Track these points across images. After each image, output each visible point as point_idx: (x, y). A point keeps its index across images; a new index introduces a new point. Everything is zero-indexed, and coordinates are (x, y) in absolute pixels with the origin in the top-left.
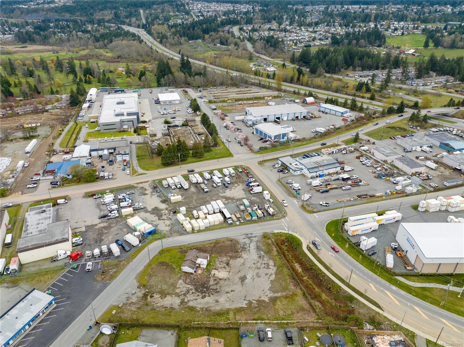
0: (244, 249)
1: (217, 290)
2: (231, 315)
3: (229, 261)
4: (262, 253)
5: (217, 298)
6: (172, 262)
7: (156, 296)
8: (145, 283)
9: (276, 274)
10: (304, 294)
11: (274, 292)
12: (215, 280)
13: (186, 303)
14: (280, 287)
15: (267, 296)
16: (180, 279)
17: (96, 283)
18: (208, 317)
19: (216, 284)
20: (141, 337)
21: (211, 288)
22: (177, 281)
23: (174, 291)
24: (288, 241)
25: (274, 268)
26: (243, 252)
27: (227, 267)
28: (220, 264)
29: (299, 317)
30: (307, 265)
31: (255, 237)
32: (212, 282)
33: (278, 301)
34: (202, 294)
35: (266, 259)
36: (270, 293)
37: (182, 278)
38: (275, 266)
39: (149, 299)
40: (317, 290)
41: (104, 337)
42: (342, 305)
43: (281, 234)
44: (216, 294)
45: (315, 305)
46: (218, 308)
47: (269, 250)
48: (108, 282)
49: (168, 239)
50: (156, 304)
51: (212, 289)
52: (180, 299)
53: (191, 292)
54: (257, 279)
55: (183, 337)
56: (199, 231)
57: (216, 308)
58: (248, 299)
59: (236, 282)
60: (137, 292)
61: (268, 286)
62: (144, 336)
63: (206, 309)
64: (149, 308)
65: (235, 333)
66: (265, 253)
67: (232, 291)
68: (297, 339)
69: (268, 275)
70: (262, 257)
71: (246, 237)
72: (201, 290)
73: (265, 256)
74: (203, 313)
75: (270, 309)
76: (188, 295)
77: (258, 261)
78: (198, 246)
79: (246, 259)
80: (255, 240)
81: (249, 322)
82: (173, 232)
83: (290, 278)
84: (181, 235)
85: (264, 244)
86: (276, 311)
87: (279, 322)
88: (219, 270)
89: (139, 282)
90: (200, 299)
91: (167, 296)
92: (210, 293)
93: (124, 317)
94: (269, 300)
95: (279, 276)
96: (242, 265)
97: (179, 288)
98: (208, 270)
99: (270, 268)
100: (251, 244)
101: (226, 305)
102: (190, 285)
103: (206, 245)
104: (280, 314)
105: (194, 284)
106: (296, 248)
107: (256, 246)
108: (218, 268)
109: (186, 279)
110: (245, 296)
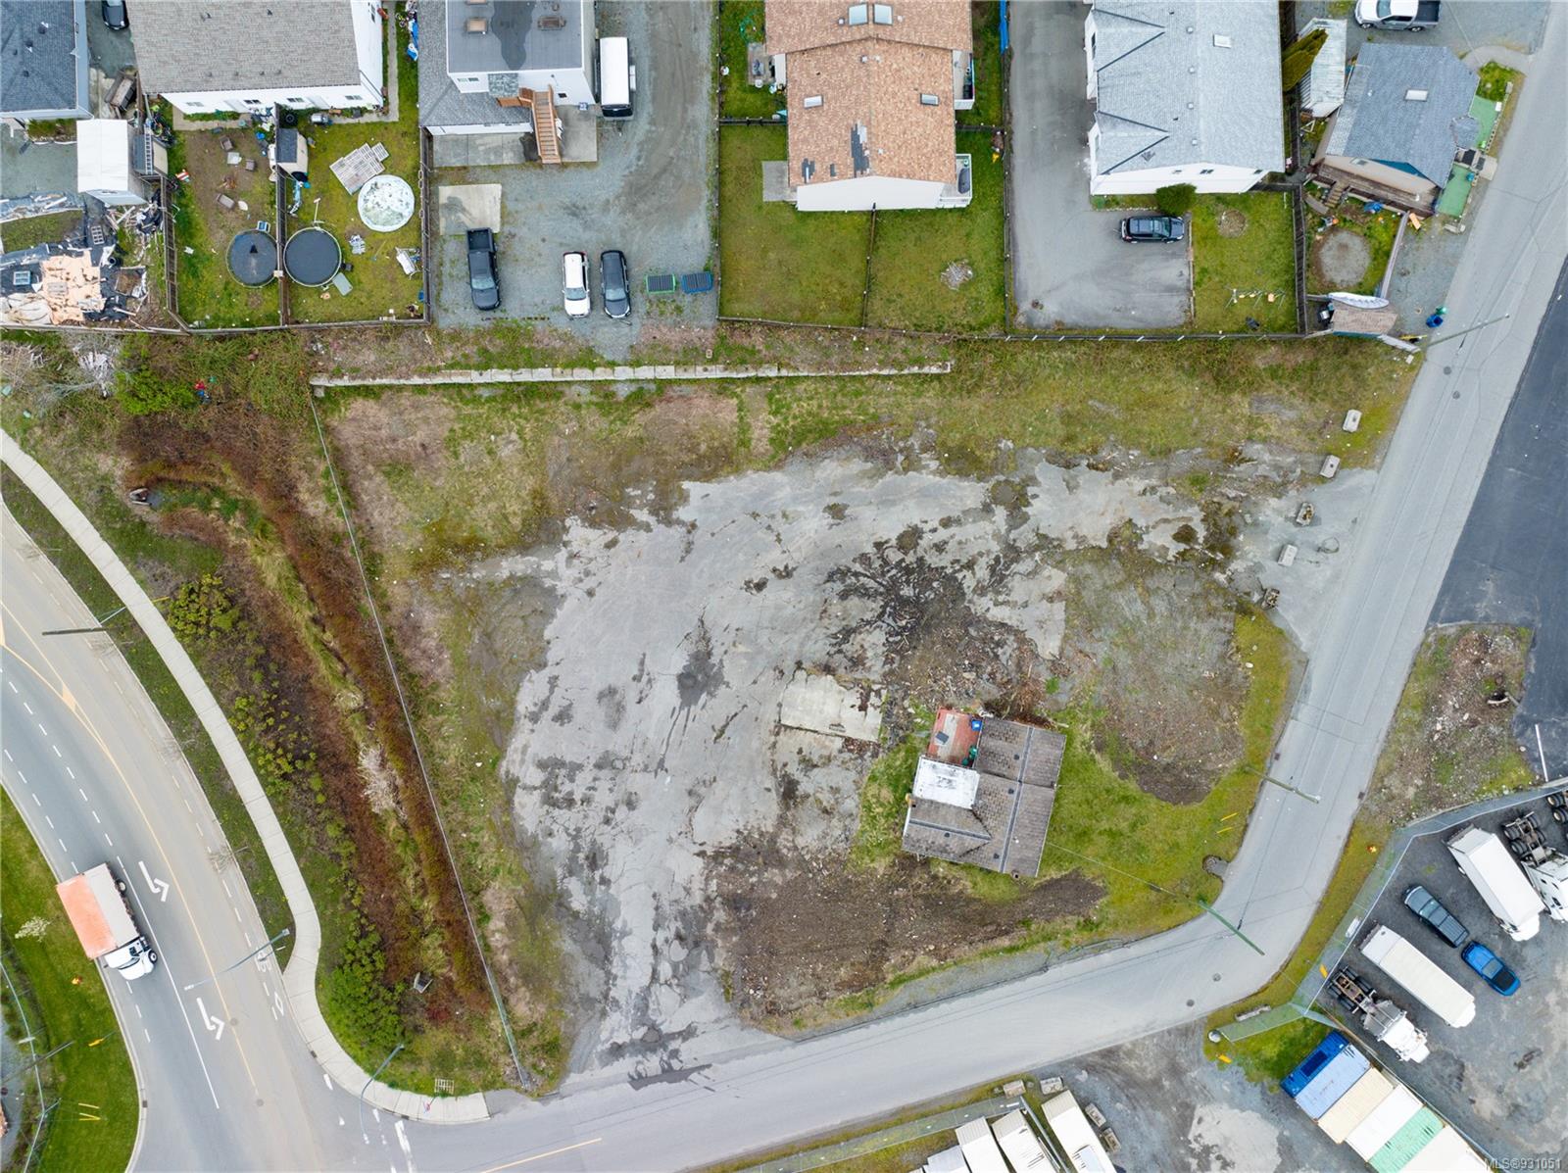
0: (692, 938)
1: (839, 587)
2: (762, 426)
3: (782, 822)
4: (578, 902)
5: (839, 535)
6: (1126, 799)
7: (1160, 540)
8: (1246, 629)
9: (498, 726)
10: (373, 569)
11: (528, 584)
12: (857, 662)
13: (996, 500)
14: (495, 621)
15: (573, 556)
16: (1055, 665)
17: (1514, 618)
18: (874, 417)
19: (848, 633)
20: (1181, 284)
21: (876, 605)
22: (1069, 652)
23: (1074, 579)
24: (403, 1007)
25: (515, 771)
26: (698, 898)
27: (794, 770)
28: (835, 790)
29: (426, 420)
31: (617, 1051)
32: (874, 641)
33: (516, 522)
34: (921, 560)
35: (560, 844)
37: (1045, 676)
38: (512, 783)
39: (1195, 517)
40: (299, 614)
41: (1353, 278)
42: (194, 511)
43: (440, 1083)
44: (845, 562)
45: (333, 499)
46: (835, 470)
47: (532, 922)
48: (1451, 629)
49: (1183, 1015)
50: (1153, 489)
51: (865, 593)
52: (1031, 524)
53: (982, 572)
54: (621, 674)
55: (985, 291)
57: (840, 470)
58: (678, 532)
59: (741, 648)
60: (1270, 564)
61: (567, 630)
62: (1171, 289)
63: (889, 465)
64: (1182, 461)
66: (561, 899)
67: (760, 586)
68: (446, 269)
69: (553, 710)
70: (581, 856)
71: (673, 1045)
72: (925, 584)
73: (559, 872)
74: (905, 438)
75: (561, 467)
76: (996, 548)
77: (607, 821)
78: (985, 954)
79: (682, 840)
80: (615, 1018)
81: (668, 372)
82: (1166, 1083)
83: (436, 686)
84: (1110, 1053)
85: (564, 982)
86: (534, 462)
87: (525, 376)
88: (839, 743)
89: (1281, 632)
90: (926, 527)
91: (1104, 544)
92: (877, 564)
93: (1296, 401)
94: (566, 530)
95: (495, 703)
96: (702, 790)
97: (1051, 600)
98: (904, 740)
99: (542, 765)
100: (646, 981)
101: (788, 489)
102: (991, 623)
103: (934, 963)
104: (514, 436)
105: (972, 632)
106: (364, 935)
107: (616, 960)
108: (847, 755)
109: (1019, 666)
110: (688, 551)
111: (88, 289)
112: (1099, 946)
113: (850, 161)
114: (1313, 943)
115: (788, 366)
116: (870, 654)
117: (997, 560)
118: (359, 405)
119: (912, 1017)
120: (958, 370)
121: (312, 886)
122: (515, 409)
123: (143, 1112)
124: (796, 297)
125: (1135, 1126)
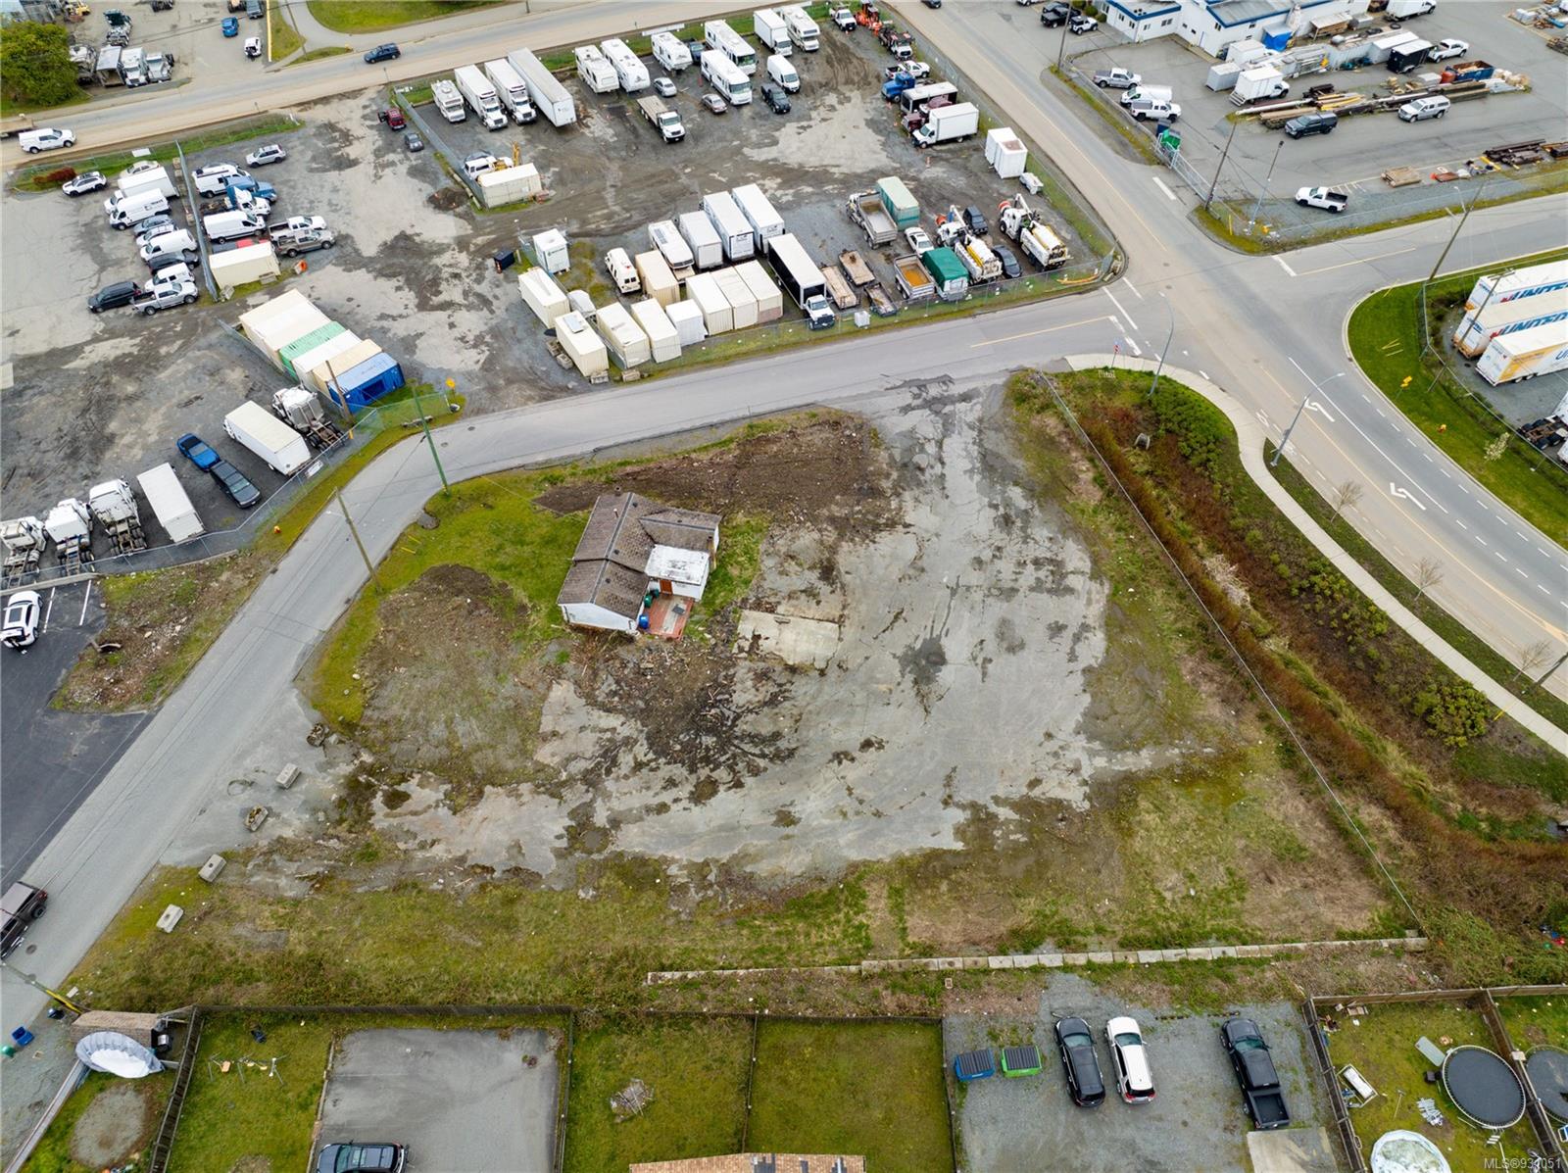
0: (910, 472)
1: (783, 744)
2: (876, 912)
3: (833, 549)
4: (1016, 494)
5: (782, 795)
6: (503, 568)
7: (423, 793)
8: (351, 709)
9: (1115, 623)
10: (1288, 752)
11: (1117, 744)
12: (762, 676)
13: (604, 833)
14: (1144, 709)
15: (1075, 770)
16: (558, 674)
17: (63, 718)
18: (741, 925)
19: (772, 701)
20: (339, 1089)
21: (742, 727)
22: (541, 688)
23: (525, 753)
24: (1156, 420)
25: (1095, 586)
26: (907, 495)
27: (824, 588)
28: (784, 573)
29: (1276, 911)
30: (1283, 568)
31: (965, 398)
32: (745, 694)
33: (1144, 804)
34: (693, 770)
35: (1041, 533)
36: (1092, 754)
37: (569, 666)
38: (1096, 575)
39: (381, 818)
41: (111, 1094)
42: (1505, 816)
43: (1111, 376)
44: (777, 768)
45: (1356, 823)
46: (793, 863)
47: (1055, 478)
48: (134, 709)
49: (478, 422)
50: (422, 846)
51: (754, 738)
52: (567, 809)
53: (626, 760)
54: (1003, 665)
55: (596, 1080)
56: (651, 371)
57: (783, 863)
58: (964, 796)
59: (883, 688)
60: (308, 769)
61: (1069, 703)
62: (353, 1081)
63: (725, 869)
64: (382, 877)
65: (918, 1051)
66: (1030, 493)
67: (867, 744)
68: (1303, 1080)
69: (1068, 634)
70: (1019, 524)
71: (919, 402)
72: (688, 748)
73: (1037, 512)
74: (705, 899)
75: (1106, 863)
76: (609, 784)
77: (999, 549)
78: (649, 461)
79: (927, 536)
80: (971, 418)
81: (995, 962)
82: (502, 382)
83: (1191, 651)
84: (547, 398)
85: (1019, 441)
86: (1139, 869)
87: (1172, 955)
88: (780, 609)
89: (315, 707)
90: (685, 803)
91: (488, 789)
92: (741, 766)
93: (231, 945)
94: (1087, 797)
95: (1128, 639)
96: (911, 572)
97: (554, 734)
98: (716, 613)
99: (1070, 590)
100: (946, 441)
101: (842, 842)
102: (621, 712)
103: (694, 455)
104: (1168, 895)
105: (641, 704)
106: (1204, 464)
107: (976, 454)
108: (773, 600)
109: (595, 673)
110: (949, 778)
112: (545, 465)
114: (353, 468)
115: (850, 976)
116: (749, 683)
117: (608, 772)
118: (1361, 927)
119: (715, 420)
120: (638, 978)
122: (1174, 926)
123: (1350, 354)
124: (844, 1063)
125: (533, 358)
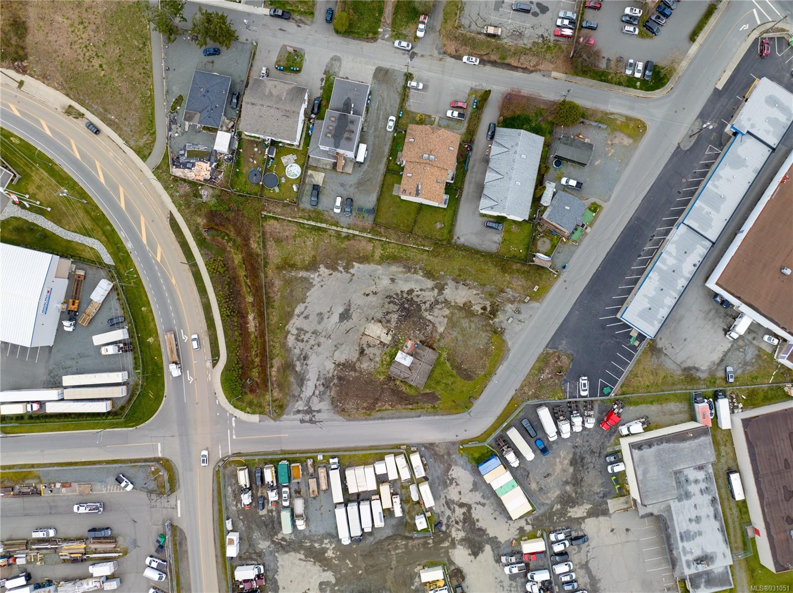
0: (326, 386)
1: (388, 300)
2: (378, 253)
3: (358, 359)
4: (298, 369)
5: (392, 287)
6: (452, 376)
7: (477, 308)
8: (495, 338)
9: (288, 316)
10: (265, 266)
11: (305, 280)
12: (389, 321)
13: (436, 287)
14: (294, 287)
15: (319, 275)
16: (441, 335)
17: (569, 352)
18: (409, 257)
19: (388, 313)
20: (498, 241)
21: (397, 307)
22: (446, 332)
23: (452, 313)
24: (243, 386)
25: (290, 329)
26: (331, 375)
27: (365, 347)
28: (374, 355)
29: (289, 230)
31: (299, 412)
32: (394, 317)
33: (307, 262)
34: (412, 298)
35: (297, 351)
36: (313, 279)
37: (438, 337)
38: (288, 332)
39: (488, 304)
40: (242, 273)
41: (545, 251)
42: (219, 239)
43: (248, 409)
44: (391, 294)
45: (259, 245)
46: (394, 269)
47: (284, 371)
48: (551, 351)
49: (454, 439)
50: (478, 294)
51: (395, 303)
52: (443, 296)
53: (428, 305)
54: (325, 309)
55: (446, 231)
57: (396, 269)
58: (349, 275)
59: (359, 310)
60: (505, 322)
61: (313, 295)
62: (495, 242)
63: (410, 271)
64: (488, 288)
65: (380, 218)
66: (294, 367)
67: (368, 295)
68: (305, 192)
69: (304, 315)
70: (302, 356)
71: (314, 414)
72: (412, 305)
73: (295, 359)
74: (415, 265)
75: (322, 251)
76: (433, 300)
77: (311, 348)
78: (404, 409)
79: (330, 358)
80: (300, 402)
81: (357, 233)
82: (445, 457)
83: (274, 301)
84: (432, 444)
85: (289, 389)
86: (315, 248)
87: (319, 225)
88: (379, 342)
89: (504, 341)
90: (416, 290)
91: (462, 306)
92: (400, 296)
93: (522, 280)
94: (319, 268)
95: (289, 309)
96: (339, 346)
97: (444, 317)
98: (396, 345)
99: (297, 329)
100: (311, 394)
101: (381, 271)
102: (427, 320)
103: (390, 408)
104: (312, 240)
105: (421, 321)
106: (238, 364)
107: (304, 387)
108: (380, 346)
109: (431, 333)
110: (351, 281)
111: (206, 172)
112: (436, 414)
113: (415, 192)
114: (494, 428)
115: (389, 239)
116: (392, 320)
117: (432, 303)
118: (272, 221)
119: (380, 421)
120: (433, 250)
121: (227, 347)
122: (314, 233)
123: (164, 398)
124: (395, 221)
125: (434, 467)
